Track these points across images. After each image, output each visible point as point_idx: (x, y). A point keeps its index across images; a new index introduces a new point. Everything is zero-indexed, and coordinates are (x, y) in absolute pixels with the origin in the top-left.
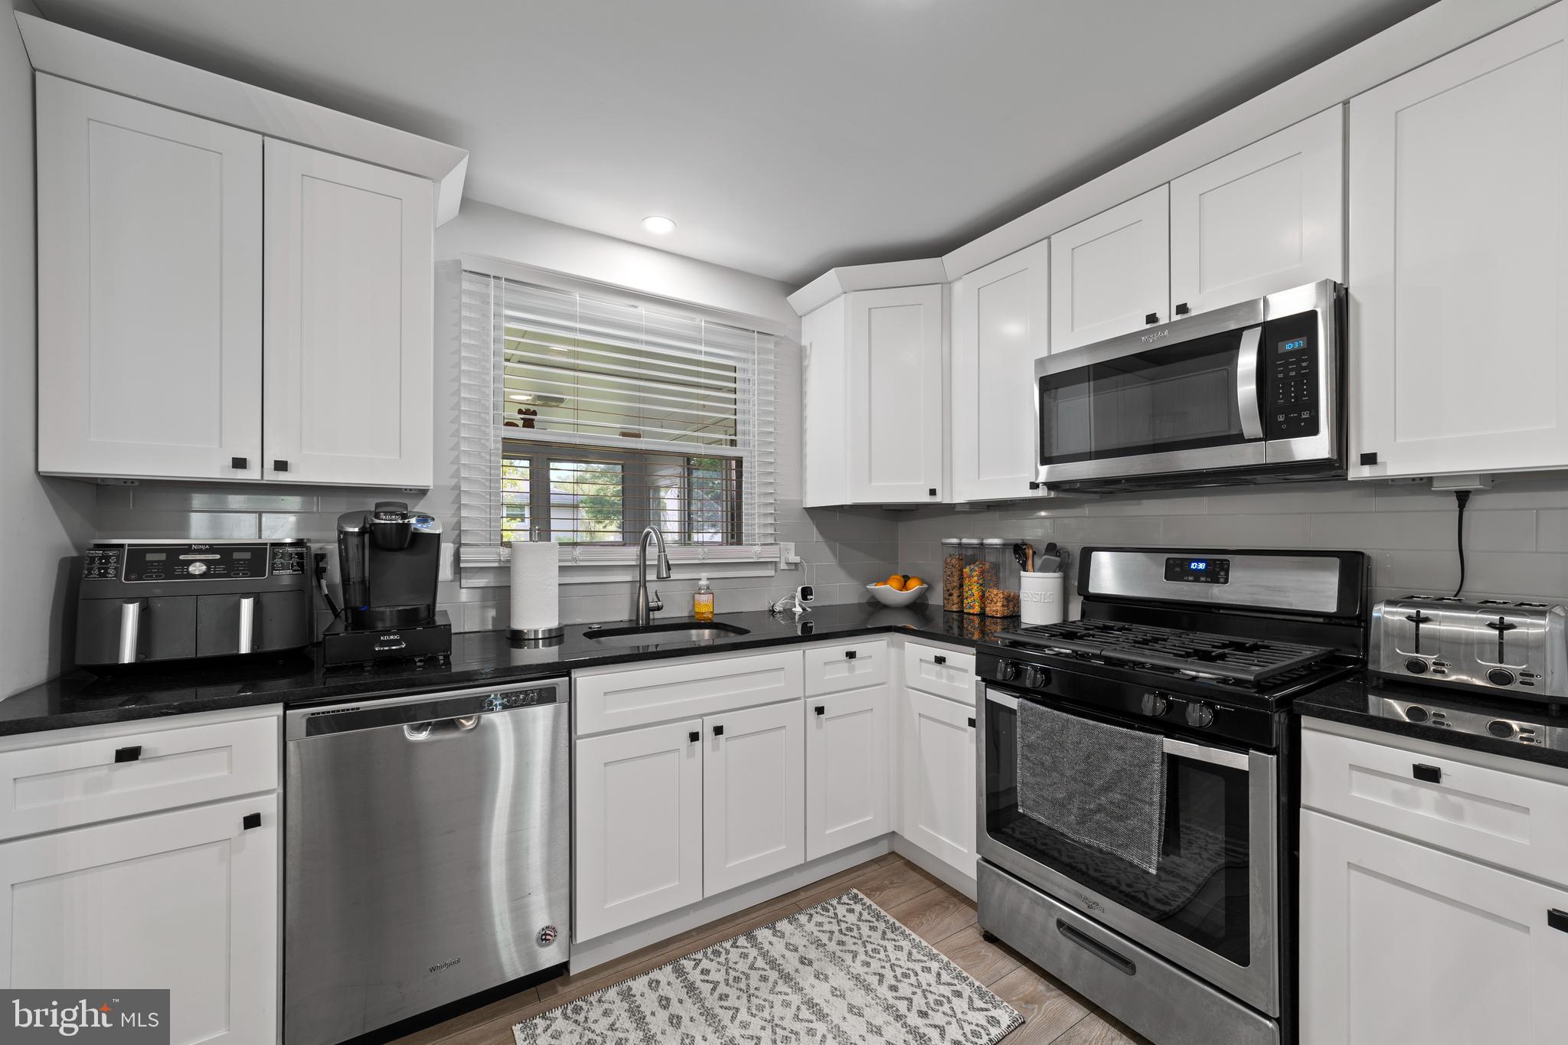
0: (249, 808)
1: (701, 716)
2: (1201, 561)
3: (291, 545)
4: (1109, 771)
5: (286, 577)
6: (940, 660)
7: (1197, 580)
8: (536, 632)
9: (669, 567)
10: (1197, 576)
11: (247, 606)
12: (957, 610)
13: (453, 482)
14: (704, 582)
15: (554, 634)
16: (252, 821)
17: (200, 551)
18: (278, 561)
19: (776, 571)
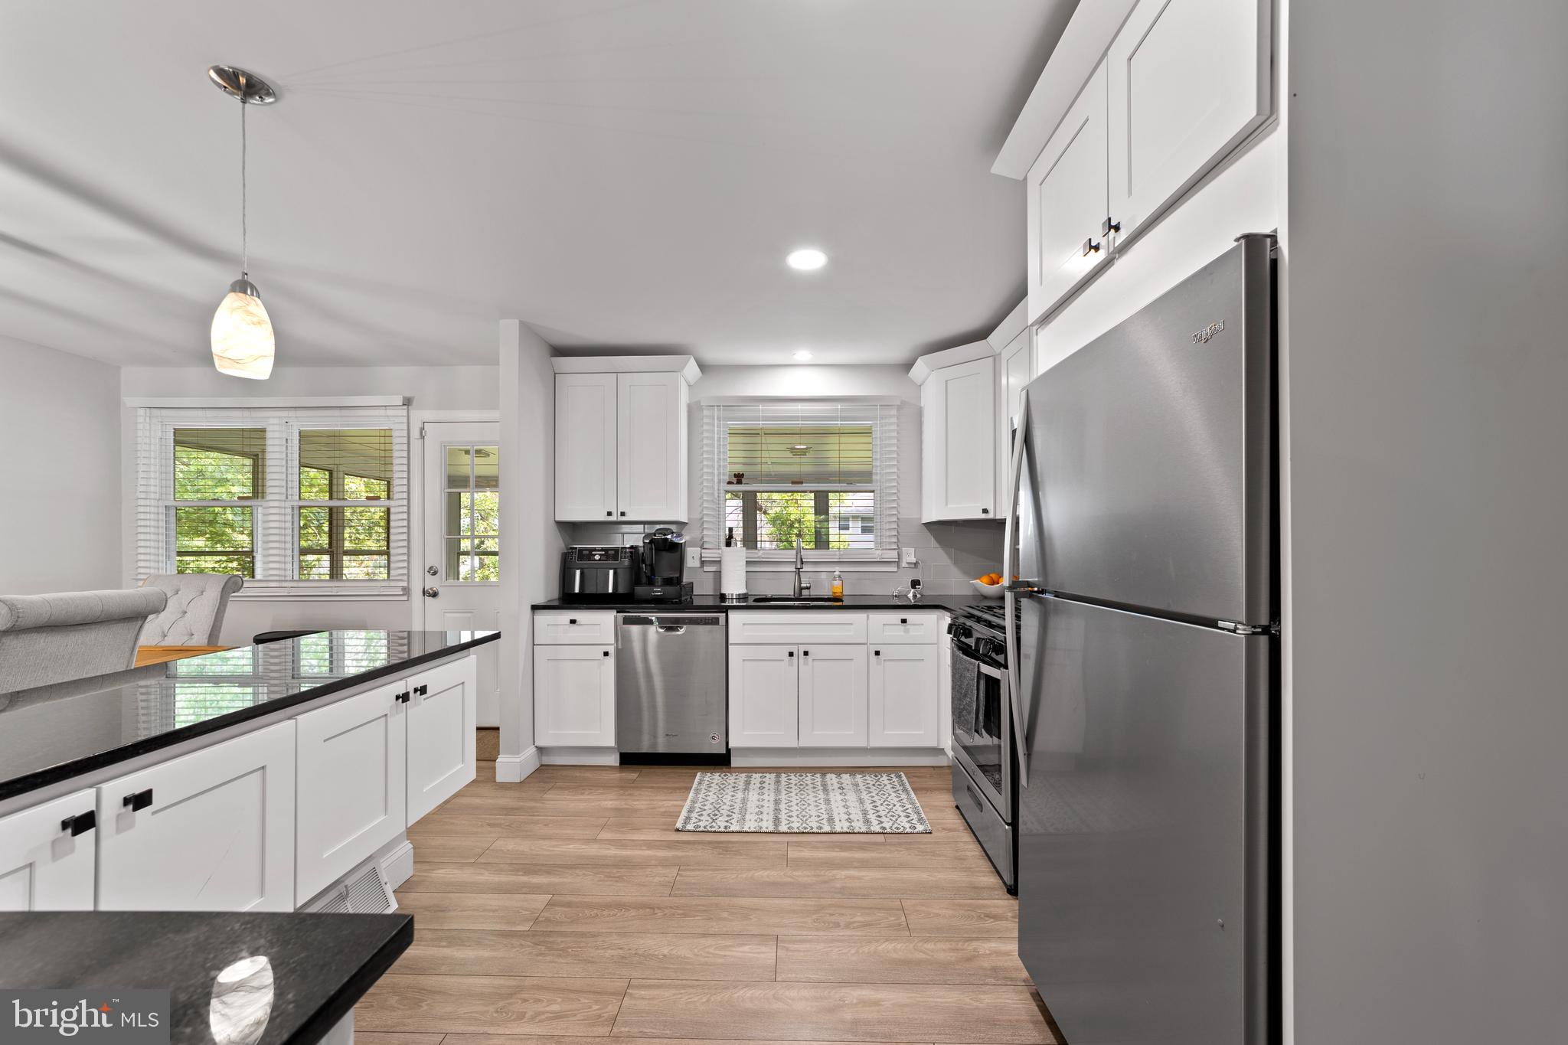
0: (606, 649)
1: (798, 644)
3: (629, 548)
5: (626, 562)
8: (732, 595)
9: (802, 563)
11: (611, 572)
13: (699, 516)
14: (837, 573)
15: (741, 597)
16: (606, 654)
17: (599, 551)
18: (623, 555)
19: (898, 568)
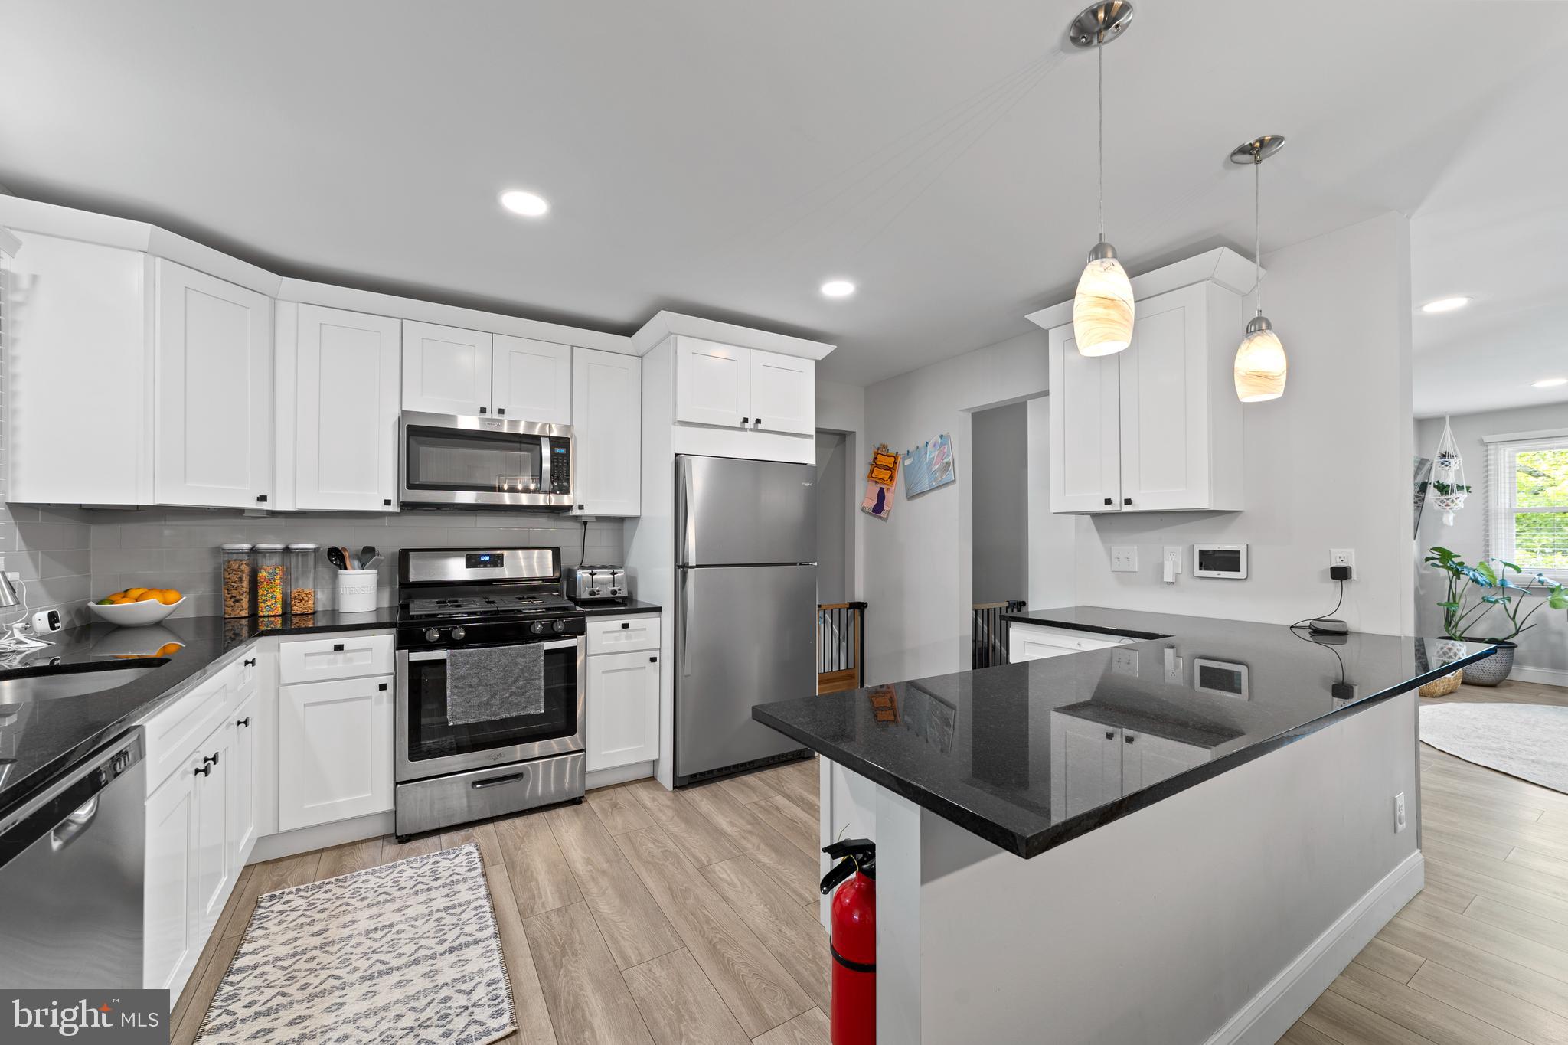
2: (487, 555)
4: (517, 671)
6: (339, 648)
7: (485, 566)
10: (485, 564)
12: (247, 615)
